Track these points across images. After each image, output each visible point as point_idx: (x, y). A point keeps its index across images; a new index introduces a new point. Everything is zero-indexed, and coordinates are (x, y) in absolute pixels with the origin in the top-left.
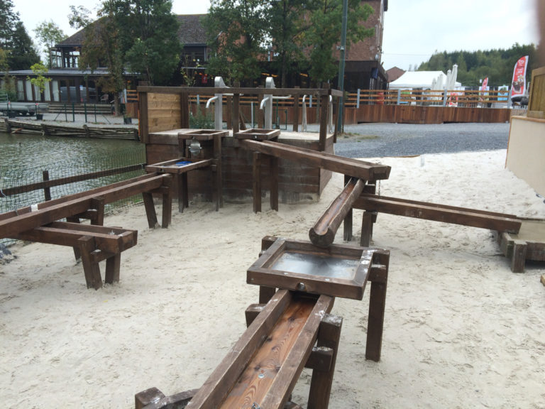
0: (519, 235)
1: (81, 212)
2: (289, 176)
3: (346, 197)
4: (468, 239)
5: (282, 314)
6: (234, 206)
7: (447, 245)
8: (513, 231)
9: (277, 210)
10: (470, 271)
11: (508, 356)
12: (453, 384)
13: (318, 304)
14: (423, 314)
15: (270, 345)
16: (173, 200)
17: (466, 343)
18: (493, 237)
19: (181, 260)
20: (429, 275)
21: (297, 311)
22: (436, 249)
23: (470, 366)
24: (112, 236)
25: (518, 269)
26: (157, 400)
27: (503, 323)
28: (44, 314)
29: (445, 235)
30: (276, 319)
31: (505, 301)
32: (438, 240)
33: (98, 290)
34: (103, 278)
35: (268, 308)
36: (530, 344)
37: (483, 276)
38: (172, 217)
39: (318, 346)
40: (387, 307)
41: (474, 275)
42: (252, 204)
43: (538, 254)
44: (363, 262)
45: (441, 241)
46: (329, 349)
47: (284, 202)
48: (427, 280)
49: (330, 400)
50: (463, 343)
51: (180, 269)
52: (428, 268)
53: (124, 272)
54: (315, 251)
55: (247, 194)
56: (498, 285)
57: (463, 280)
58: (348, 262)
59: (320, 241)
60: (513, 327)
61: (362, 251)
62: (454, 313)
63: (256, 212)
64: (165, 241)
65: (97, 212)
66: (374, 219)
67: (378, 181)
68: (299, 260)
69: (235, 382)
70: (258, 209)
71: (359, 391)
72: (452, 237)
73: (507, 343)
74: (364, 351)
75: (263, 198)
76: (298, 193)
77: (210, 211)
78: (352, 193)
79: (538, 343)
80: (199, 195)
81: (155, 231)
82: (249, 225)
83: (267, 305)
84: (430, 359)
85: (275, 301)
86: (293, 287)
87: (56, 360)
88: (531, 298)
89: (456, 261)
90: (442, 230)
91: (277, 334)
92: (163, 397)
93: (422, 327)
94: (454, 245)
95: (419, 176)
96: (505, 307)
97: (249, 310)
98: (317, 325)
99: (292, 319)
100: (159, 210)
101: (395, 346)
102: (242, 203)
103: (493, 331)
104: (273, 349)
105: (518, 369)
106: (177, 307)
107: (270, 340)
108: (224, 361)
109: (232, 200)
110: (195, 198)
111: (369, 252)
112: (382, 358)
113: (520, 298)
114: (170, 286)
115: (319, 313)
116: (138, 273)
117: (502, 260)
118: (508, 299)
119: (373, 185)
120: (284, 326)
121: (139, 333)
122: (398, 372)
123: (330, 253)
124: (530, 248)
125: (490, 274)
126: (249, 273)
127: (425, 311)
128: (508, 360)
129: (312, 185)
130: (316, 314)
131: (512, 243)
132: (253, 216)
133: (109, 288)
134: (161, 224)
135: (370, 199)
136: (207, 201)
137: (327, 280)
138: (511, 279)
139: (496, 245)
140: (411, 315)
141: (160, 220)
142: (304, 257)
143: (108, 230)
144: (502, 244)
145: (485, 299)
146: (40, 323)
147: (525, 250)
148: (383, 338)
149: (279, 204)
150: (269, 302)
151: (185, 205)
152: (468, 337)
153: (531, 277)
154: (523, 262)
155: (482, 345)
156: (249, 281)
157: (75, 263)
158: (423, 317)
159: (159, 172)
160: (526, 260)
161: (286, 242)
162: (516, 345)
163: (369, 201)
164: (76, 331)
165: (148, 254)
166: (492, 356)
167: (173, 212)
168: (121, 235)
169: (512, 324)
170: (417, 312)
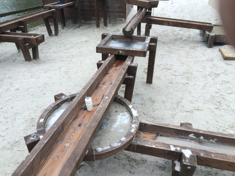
0: (212, 32)
1: (16, 27)
2: (112, 10)
3: (139, 16)
4: (190, 35)
5: (112, 64)
6: (87, 25)
7: (181, 38)
8: (210, 30)
9: (107, 26)
10: (190, 48)
11: (203, 79)
12: (181, 90)
13: (127, 59)
14: (170, 66)
15: (108, 76)
16: (58, 23)
17: (187, 75)
18: (201, 34)
19: (66, 49)
20: (173, 51)
21: (119, 63)
22: (176, 40)
23: (188, 84)
24: (33, 37)
25: (210, 46)
26: (63, 97)
27: (202, 67)
28: (9, 72)
29: (180, 34)
30: (110, 66)
31: (204, 59)
32: (178, 36)
33: (30, 62)
34: (32, 57)
35: (106, 61)
36: (212, 74)
37: (195, 50)
38: (59, 31)
39: (128, 76)
40: (155, 64)
41: (191, 50)
42: (95, 24)
43: (219, 39)
44: (146, 42)
45: (179, 37)
46: (132, 76)
47: (110, 23)
48: (172, 53)
49: (132, 98)
50: (185, 76)
51: (66, 53)
52: (173, 48)
53: (41, 55)
54: (125, 39)
55: (93, 19)
56: (201, 53)
57: (187, 52)
58: (140, 43)
59: (128, 34)
60: (206, 69)
61: (146, 38)
62: (183, 64)
63: (97, 28)
64: (57, 41)
65: (24, 27)
66: (150, 27)
67: (153, 9)
68: (118, 43)
69: (95, 89)
70: (98, 26)
71: (144, 95)
72: (183, 35)
73: (203, 74)
74: (146, 80)
75: (100, 21)
76: (116, 18)
77: (76, 28)
78: (141, 14)
79: (215, 74)
80: (70, 21)
81: (52, 37)
82: (95, 34)
83: (106, 60)
84: (172, 82)
85: (109, 59)
86: (117, 53)
87: (18, 89)
88: (214, 57)
89: (184, 45)
90: (180, 32)
91: (111, 71)
92: (66, 96)
93: (169, 70)
94: (184, 38)
95: (171, 9)
96: (203, 61)
97: (98, 63)
98: (127, 67)
99: (117, 66)
100: (53, 28)
101: (158, 78)
102: (91, 24)
103: (198, 70)
104: (109, 77)
105: (206, 84)
106: (67, 68)
107: (108, 74)
108: (89, 81)
109: (86, 23)
110: (68, 22)
111: (149, 38)
112: (153, 83)
113: (210, 57)
114: (62, 60)
115: (128, 62)
116: (47, 55)
117: (203, 43)
118: (205, 58)
119: (150, 11)
120: (114, 68)
121: (51, 78)
122: (159, 87)
123: (132, 40)
124: (216, 37)
125: (199, 49)
126: (97, 48)
127: (171, 65)
128: (203, 81)
129: (122, 14)
130: (127, 63)
131: (209, 35)
132: (96, 29)
133: (35, 61)
134: (54, 34)
135: (149, 18)
136: (74, 23)
137: (131, 49)
138: (207, 50)
139: (202, 37)
140: (165, 66)
141: (53, 32)
142: (120, 42)
143: (31, 35)
144: (205, 36)
145: (195, 59)
146: (7, 76)
147: (214, 38)
148: (153, 75)
149: (108, 24)
150: (107, 59)
151: (64, 25)
152: (187, 73)
153: (215, 49)
154: (212, 43)
155: (193, 76)
156: (97, 52)
157: (18, 52)
158: (170, 67)
159: (50, 8)
160: (214, 42)
161: (112, 35)
162: (207, 75)
163: (149, 19)
164: (24, 78)
165: (50, 47)
166: (197, 80)
167: (59, 29)
168: (37, 37)
169: (206, 67)
170: (167, 65)
